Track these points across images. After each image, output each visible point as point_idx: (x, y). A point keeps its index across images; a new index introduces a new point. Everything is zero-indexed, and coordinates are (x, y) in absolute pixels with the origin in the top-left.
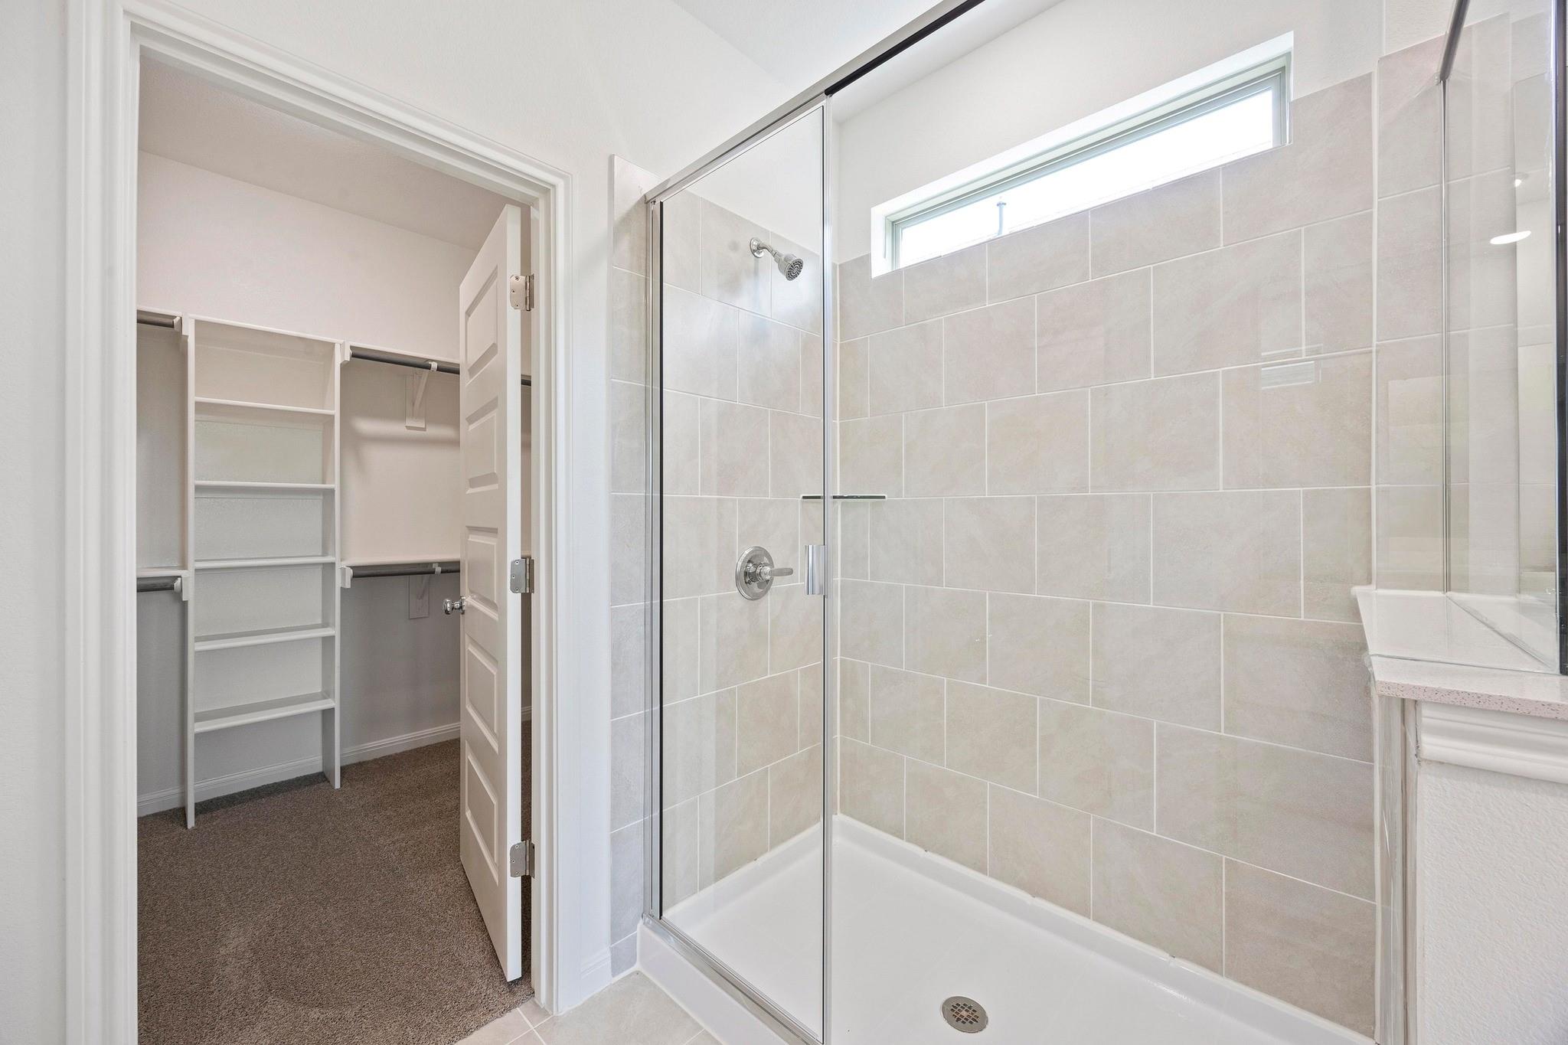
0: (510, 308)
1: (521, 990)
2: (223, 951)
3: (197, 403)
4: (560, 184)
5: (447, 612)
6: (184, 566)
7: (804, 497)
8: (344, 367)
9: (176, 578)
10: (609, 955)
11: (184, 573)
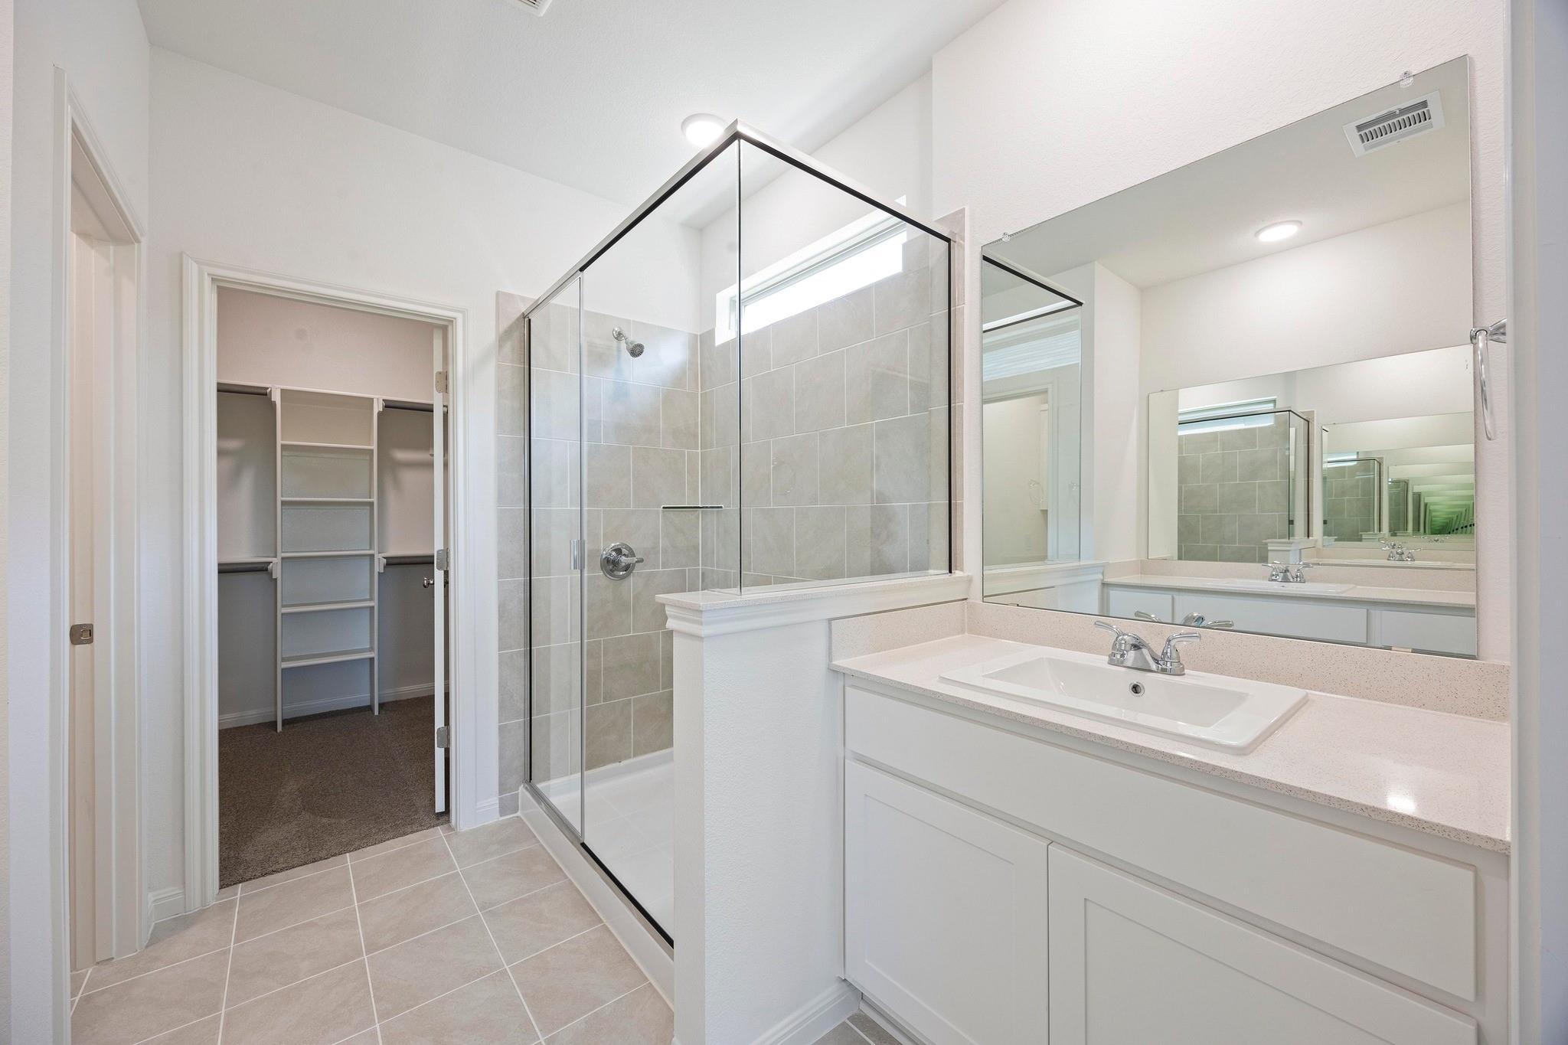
0: (435, 392)
1: (442, 819)
2: (283, 791)
3: (282, 445)
4: (459, 317)
5: (425, 587)
6: (276, 557)
7: (664, 508)
8: (380, 414)
9: (270, 563)
10: (498, 802)
11: (274, 560)
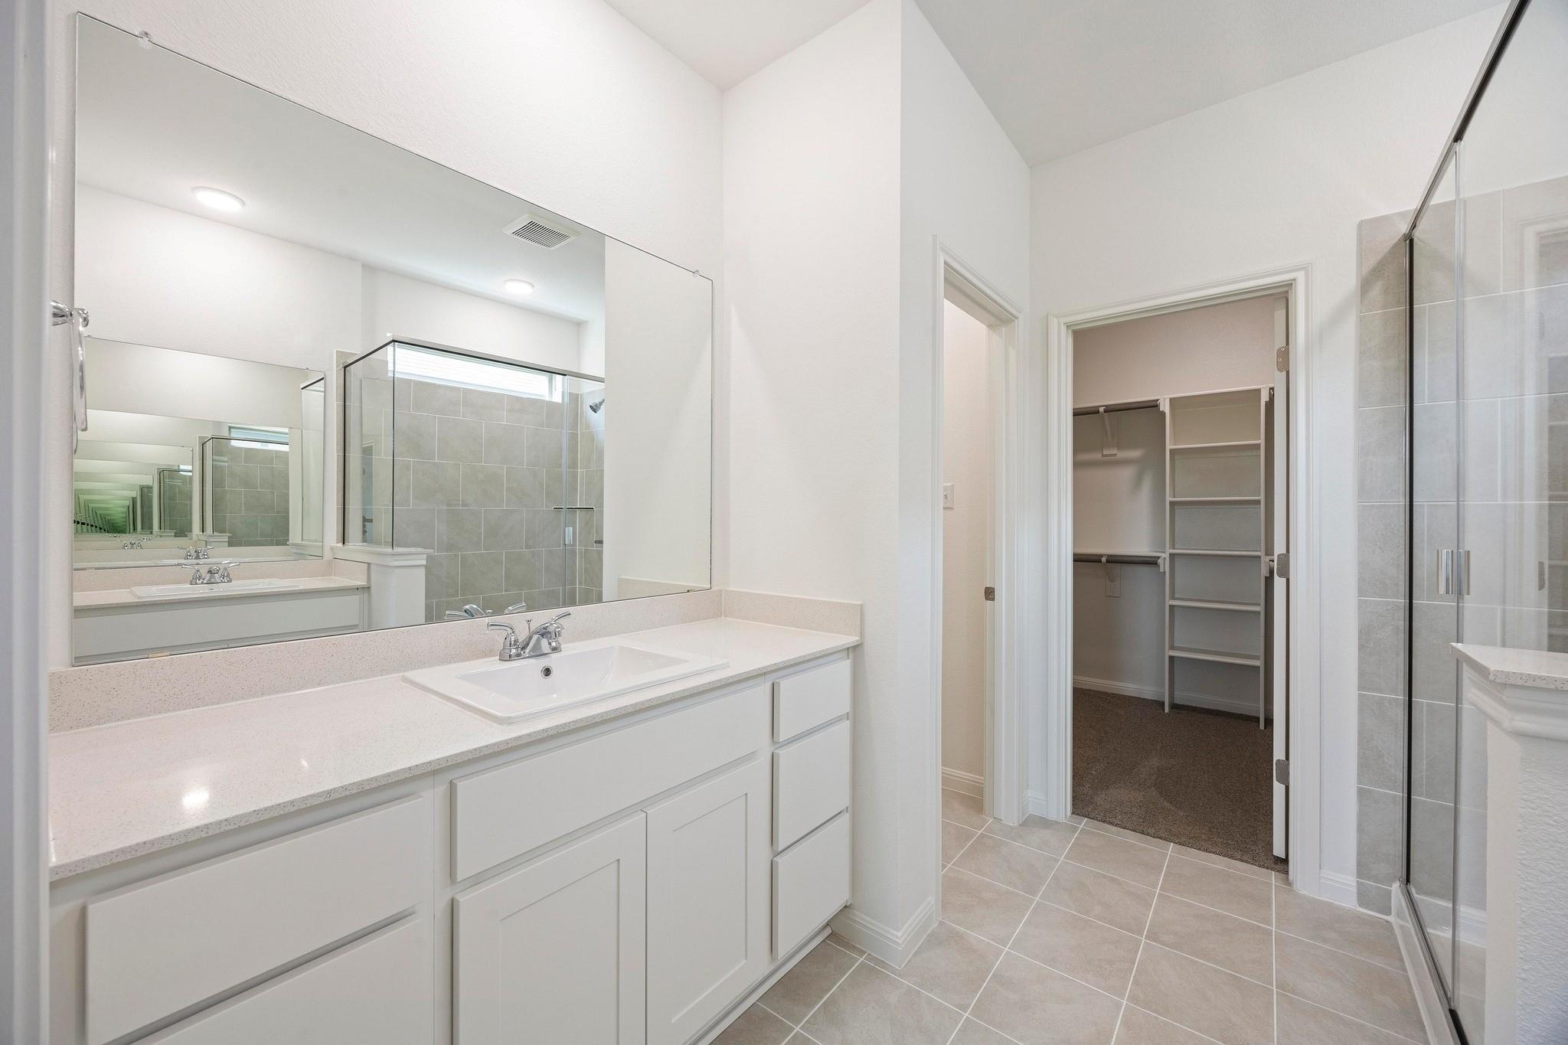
0: (1277, 372)
1: (1279, 866)
3: (1171, 449)
4: (1300, 276)
8: (1267, 405)
9: (1159, 557)
10: (1355, 885)
11: (1163, 555)
